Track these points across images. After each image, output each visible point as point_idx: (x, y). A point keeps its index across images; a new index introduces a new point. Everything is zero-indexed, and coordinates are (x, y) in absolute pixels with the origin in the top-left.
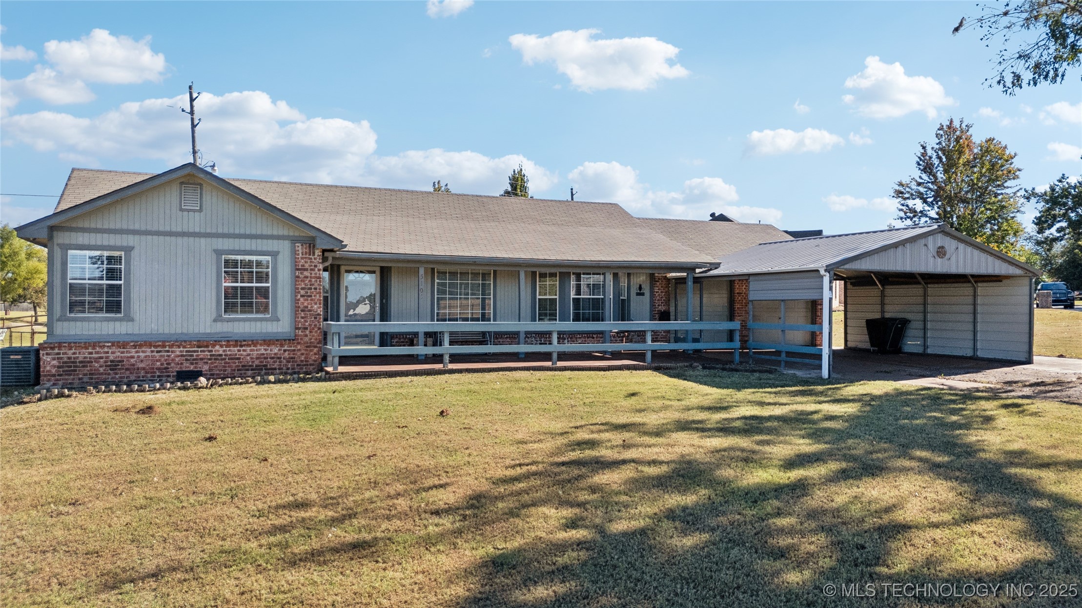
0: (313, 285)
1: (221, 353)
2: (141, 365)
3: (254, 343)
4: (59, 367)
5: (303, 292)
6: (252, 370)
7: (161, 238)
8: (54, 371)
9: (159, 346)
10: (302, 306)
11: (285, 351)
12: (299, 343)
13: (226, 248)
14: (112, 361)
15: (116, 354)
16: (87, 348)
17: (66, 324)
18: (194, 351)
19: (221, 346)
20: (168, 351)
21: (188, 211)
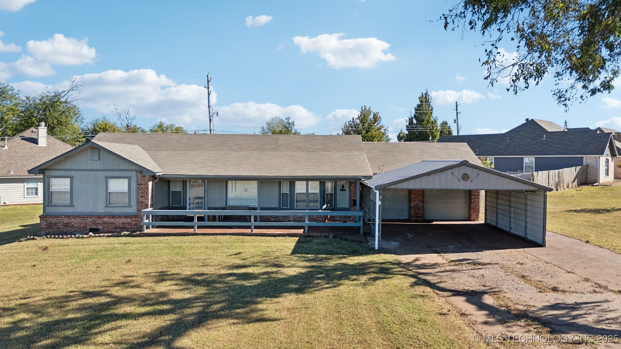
0: (145, 191)
1: (107, 221)
2: (76, 225)
3: (120, 217)
4: (46, 225)
5: (140, 195)
6: (120, 229)
7: (84, 172)
8: (45, 227)
9: (82, 218)
10: (140, 201)
11: (133, 221)
12: (139, 217)
13: (109, 175)
14: (65, 223)
15: (66, 221)
16: (56, 218)
17: (50, 208)
18: (96, 220)
19: (107, 218)
20: (86, 220)
21: (95, 160)
